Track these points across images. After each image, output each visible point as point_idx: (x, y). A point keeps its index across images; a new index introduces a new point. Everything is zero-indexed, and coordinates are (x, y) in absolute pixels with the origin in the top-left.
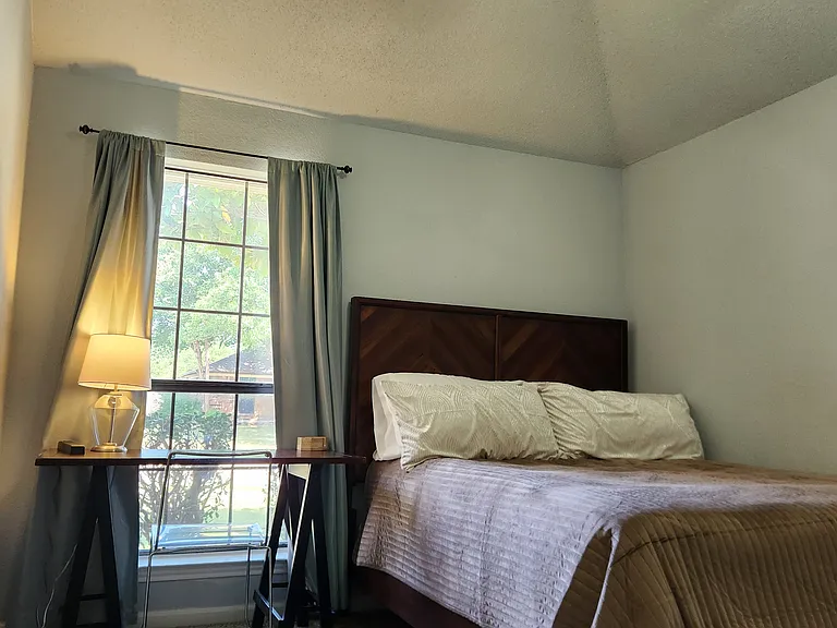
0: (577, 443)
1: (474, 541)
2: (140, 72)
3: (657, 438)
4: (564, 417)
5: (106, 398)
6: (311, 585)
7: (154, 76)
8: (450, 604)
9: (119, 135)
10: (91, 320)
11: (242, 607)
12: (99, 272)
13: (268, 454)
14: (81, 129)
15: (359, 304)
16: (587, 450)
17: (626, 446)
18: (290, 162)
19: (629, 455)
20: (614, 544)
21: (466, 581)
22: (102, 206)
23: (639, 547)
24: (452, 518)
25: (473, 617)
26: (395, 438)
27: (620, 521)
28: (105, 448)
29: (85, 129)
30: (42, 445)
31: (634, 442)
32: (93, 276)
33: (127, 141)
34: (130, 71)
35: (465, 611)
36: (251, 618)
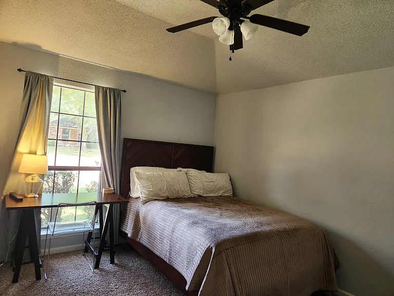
0: (197, 192)
1: (167, 237)
2: (43, 48)
3: (220, 189)
4: (193, 183)
5: (30, 177)
6: (107, 238)
7: (49, 50)
8: (157, 253)
9: (35, 73)
10: (23, 147)
11: (81, 245)
12: (26, 129)
13: (95, 202)
14: (18, 70)
15: (127, 141)
16: (199, 194)
17: (211, 192)
18: (103, 87)
19: (212, 195)
20: (213, 252)
21: (163, 248)
22: (27, 102)
23: (220, 253)
24: (159, 227)
25: (165, 259)
26: (138, 190)
27: (215, 244)
28: (29, 196)
29: (20, 70)
30: (2, 193)
31: (213, 191)
32: (23, 131)
33: (38, 77)
34: (39, 47)
35: (163, 257)
36: (84, 248)
